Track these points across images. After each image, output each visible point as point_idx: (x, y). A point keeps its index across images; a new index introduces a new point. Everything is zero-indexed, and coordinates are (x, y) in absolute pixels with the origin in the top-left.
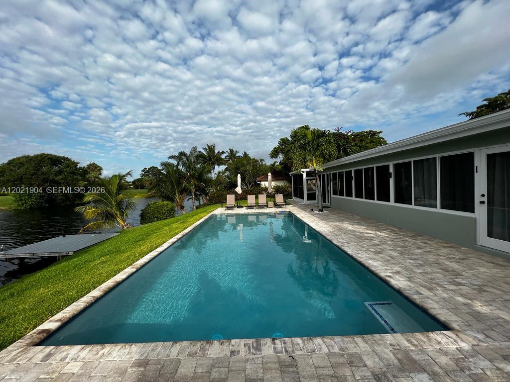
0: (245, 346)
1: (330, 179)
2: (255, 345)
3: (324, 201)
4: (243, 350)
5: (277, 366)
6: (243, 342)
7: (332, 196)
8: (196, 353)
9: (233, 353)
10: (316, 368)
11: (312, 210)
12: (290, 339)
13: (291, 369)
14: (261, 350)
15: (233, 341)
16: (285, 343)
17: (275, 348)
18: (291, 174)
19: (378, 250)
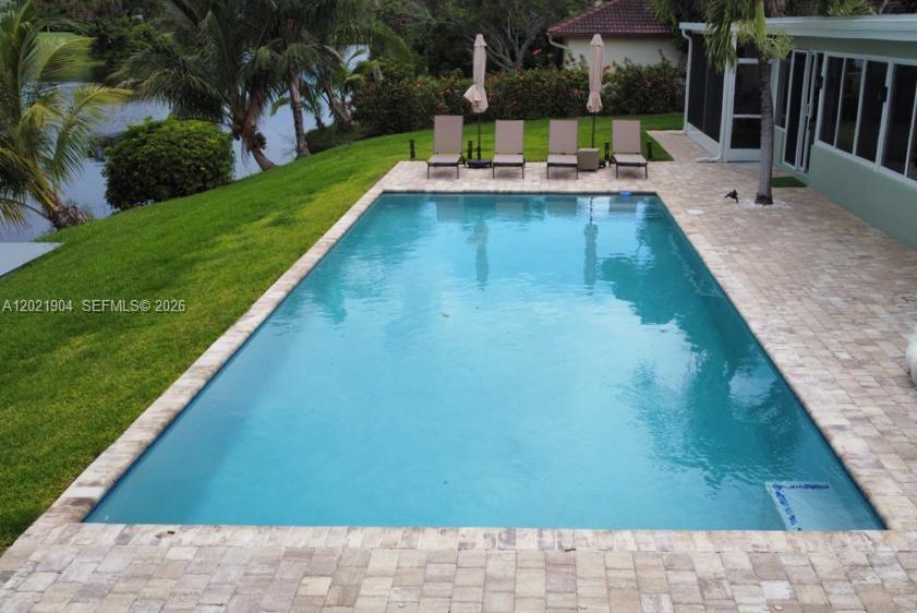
0: (485, 536)
1: (819, 78)
2: (504, 536)
3: (790, 158)
4: (481, 543)
5: (542, 564)
6: (481, 531)
7: (818, 143)
8: (395, 544)
9: (462, 546)
10: (607, 569)
11: (734, 195)
12: (571, 531)
13: (564, 570)
14: (514, 544)
15: (463, 530)
16: (560, 535)
17: (540, 542)
18: (689, 32)
19: (860, 357)
